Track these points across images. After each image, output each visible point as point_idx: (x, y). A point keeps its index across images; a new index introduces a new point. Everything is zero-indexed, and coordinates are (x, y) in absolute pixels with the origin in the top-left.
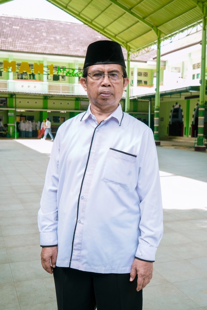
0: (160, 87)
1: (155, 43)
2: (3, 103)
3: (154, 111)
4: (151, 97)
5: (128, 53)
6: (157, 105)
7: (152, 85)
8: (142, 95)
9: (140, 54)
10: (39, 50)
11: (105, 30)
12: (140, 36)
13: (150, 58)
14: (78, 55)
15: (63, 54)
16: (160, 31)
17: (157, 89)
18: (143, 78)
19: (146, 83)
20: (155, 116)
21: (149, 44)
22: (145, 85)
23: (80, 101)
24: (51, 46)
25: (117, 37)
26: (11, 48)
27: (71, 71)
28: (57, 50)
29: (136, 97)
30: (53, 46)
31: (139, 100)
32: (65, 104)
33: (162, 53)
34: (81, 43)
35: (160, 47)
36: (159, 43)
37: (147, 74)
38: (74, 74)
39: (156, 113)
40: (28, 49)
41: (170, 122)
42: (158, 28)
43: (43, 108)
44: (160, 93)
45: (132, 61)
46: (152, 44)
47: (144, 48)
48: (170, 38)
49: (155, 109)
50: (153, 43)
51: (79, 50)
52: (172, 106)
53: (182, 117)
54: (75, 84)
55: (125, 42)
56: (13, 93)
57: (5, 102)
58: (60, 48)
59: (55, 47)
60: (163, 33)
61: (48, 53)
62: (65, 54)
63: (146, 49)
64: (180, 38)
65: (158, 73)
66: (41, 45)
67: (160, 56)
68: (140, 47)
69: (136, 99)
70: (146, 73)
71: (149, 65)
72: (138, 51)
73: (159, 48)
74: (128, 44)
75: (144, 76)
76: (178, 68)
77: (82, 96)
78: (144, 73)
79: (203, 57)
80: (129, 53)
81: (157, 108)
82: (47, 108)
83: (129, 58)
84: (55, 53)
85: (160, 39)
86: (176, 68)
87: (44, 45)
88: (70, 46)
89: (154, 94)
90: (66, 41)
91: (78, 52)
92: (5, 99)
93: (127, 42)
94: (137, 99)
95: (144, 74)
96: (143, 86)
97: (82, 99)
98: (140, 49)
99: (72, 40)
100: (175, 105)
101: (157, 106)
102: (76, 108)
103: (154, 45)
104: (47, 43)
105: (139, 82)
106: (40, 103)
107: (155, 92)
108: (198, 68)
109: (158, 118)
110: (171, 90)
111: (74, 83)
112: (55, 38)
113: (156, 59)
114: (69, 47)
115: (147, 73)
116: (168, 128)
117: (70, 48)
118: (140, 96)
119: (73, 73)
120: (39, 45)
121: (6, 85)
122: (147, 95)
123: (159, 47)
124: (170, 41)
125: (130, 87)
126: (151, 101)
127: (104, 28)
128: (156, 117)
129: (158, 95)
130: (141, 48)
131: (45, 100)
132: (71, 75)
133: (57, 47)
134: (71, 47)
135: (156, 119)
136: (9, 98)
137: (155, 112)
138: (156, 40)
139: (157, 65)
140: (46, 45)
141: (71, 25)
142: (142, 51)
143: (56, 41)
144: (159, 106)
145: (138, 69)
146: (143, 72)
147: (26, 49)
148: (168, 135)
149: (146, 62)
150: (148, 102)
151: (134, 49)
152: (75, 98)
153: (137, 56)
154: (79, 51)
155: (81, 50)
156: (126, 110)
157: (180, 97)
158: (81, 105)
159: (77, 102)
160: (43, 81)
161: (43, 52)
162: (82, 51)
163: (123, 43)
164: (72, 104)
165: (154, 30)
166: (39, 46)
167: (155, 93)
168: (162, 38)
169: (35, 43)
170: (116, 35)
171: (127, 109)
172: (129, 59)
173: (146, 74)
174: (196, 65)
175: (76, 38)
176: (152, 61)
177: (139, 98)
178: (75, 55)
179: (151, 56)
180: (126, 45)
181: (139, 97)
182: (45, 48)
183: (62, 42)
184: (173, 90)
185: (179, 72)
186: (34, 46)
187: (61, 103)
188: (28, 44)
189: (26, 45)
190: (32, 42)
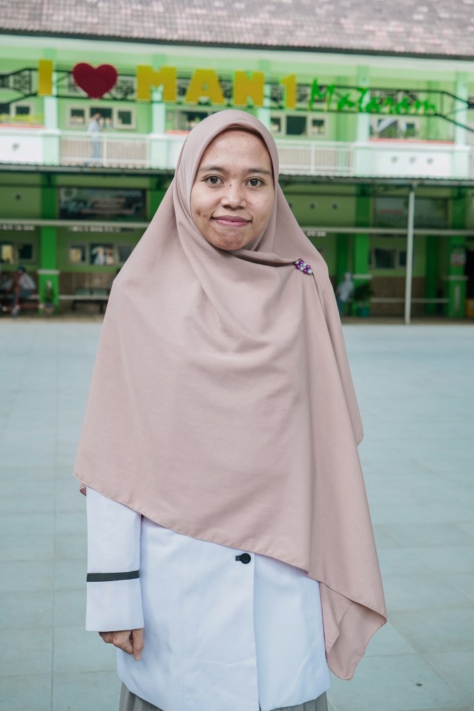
2: (134, 206)
10: (246, 36)
14: (370, 49)
15: (323, 46)
23: (371, 200)
24: (284, 22)
26: (161, 33)
27: (354, 96)
28: (303, 34)
30: (290, 23)
32: (323, 207)
34: (380, 11)
38: (364, 105)
40: (213, 34)
51: (373, 33)
54: (356, 144)
56: (165, 172)
57: (140, 205)
58: (311, 29)
59: (296, 26)
61: (274, 43)
62: (328, 46)
66: (253, 20)
77: (384, 178)
84: (296, 43)
87: (263, 21)
88: (343, 21)
90: (331, 7)
91: (370, 37)
92: (138, 194)
97: (382, 189)
99: (348, 4)
104: (273, 14)
111: (354, 139)
114: (340, 24)
117: (345, 26)
119: (360, 101)
120: (248, 20)
121: (143, 150)
132: (353, 109)
133: (302, 26)
134: (348, 24)
136: (151, 190)
140: (268, 21)
143: (299, 6)
147: (208, 33)
152: (357, 185)
154: (374, 35)
155: (381, 31)
158: (375, 210)
159: (363, 200)
161: (258, 42)
162: (384, 34)
164: (348, 207)
166: (246, 23)
169: (235, 15)
178: (360, 48)
182: (267, 31)
183: (318, 11)
186: (232, 25)
187: (312, 206)
188: (213, 20)
189: (207, 23)
190: (225, 13)
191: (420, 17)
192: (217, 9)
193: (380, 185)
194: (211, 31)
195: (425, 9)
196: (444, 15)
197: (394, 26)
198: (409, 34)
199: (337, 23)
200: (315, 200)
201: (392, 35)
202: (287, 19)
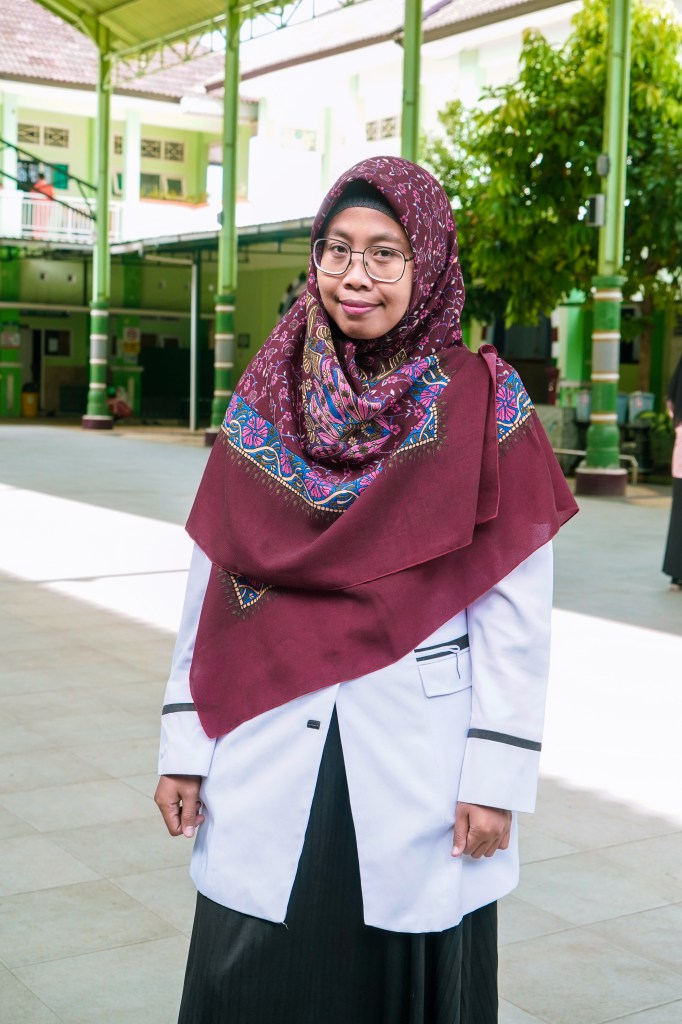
0: (239, 207)
1: (216, 26)
3: (214, 306)
4: (201, 250)
5: (102, 56)
6: (227, 283)
7: (200, 199)
8: (161, 237)
9: (154, 65)
13: (192, 85)
17: (227, 216)
18: (164, 168)
19: (175, 186)
20: (219, 326)
21: (191, 28)
22: (175, 197)
29: (136, 247)
31: (149, 257)
33: (244, 69)
35: (239, 42)
36: (234, 26)
37: (181, 152)
39: (224, 313)
44: (237, 233)
45: (119, 91)
46: (206, 27)
47: (168, 42)
48: (278, 10)
49: (216, 298)
50: (208, 22)
52: (286, 286)
55: (89, 10)
63: (180, 46)
64: (316, 14)
65: (229, 150)
67: (239, 78)
68: (153, 38)
69: (136, 252)
70: (175, 145)
71: (189, 113)
72: (143, 51)
73: (232, 46)
74: (104, 20)
75: (166, 158)
76: (309, 132)
78: (169, 147)
79: (410, 98)
80: (106, 58)
81: (227, 292)
83: (106, 80)
85: (236, 10)
86: (299, 134)
89: (213, 235)
93: (99, 12)
94: (141, 252)
95: (167, 151)
96: (164, 199)
98: (153, 47)
100: (296, 282)
101: (225, 287)
103: (212, 31)
105: (149, 181)
107: (219, 227)
108: (389, 136)
109: (229, 337)
110: (283, 222)
113: (221, 92)
115: (182, 146)
118: (155, 243)
122: (184, 239)
123: (234, 45)
124: (277, 20)
125: (112, 202)
126: (198, 262)
128: (224, 332)
129: (232, 239)
130: (158, 40)
135: (224, 340)
137: (219, 308)
138: (221, 13)
139: (225, 116)
142: (162, 51)
144: (235, 284)
145: (144, 127)
146: (163, 139)
150: (189, 267)
151: (130, 45)
153: (141, 74)
156: (95, 299)
163: (81, 13)
167: (217, 232)
168: (243, 5)
171: (99, 295)
172: (109, 82)
173: (175, 152)
174: (379, 126)
176: (199, 95)
177: (149, 250)
179: (197, 76)
180: (93, 24)
181: (153, 246)
184: (289, 222)
185: (312, 149)
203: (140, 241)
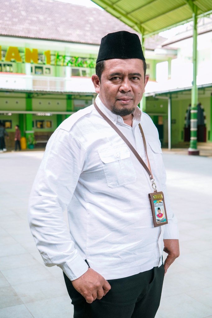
6: (195, 103)
11: (115, 6)
12: (164, 13)
13: (157, 46)
16: (197, 6)
17: (194, 83)
20: (192, 117)
23: (72, 101)
24: (35, 28)
25: (129, 16)
28: (44, 33)
29: (153, 94)
31: (157, 97)
32: (53, 104)
34: (72, 25)
39: (194, 113)
41: (185, 125)
42: (195, 3)
43: (27, 110)
49: (191, 108)
51: (71, 34)
53: (205, 118)
54: (66, 78)
55: (138, 22)
58: (47, 31)
59: (40, 30)
60: (199, 9)
61: (33, 36)
62: (55, 39)
66: (22, 26)
69: (152, 96)
73: (196, 28)
74: (143, 25)
82: (31, 110)
84: (42, 37)
87: (27, 27)
88: (58, 28)
90: (53, 23)
93: (142, 23)
94: (154, 96)
97: (78, 97)
99: (59, 22)
101: (194, 105)
102: (69, 108)
106: (23, 103)
109: (196, 120)
112: (37, 18)
116: (182, 132)
126: (171, 98)
127: (113, 3)
128: (194, 119)
129: (196, 89)
131: (29, 99)
133: (43, 30)
134: (61, 29)
135: (194, 121)
137: (192, 111)
140: (29, 27)
141: (53, 3)
143: (39, 22)
147: (4, 31)
148: (183, 141)
149: (153, 50)
150: (167, 100)
151: (150, 32)
152: (67, 96)
155: (74, 33)
157: (204, 93)
158: (74, 105)
159: (69, 101)
160: (25, 74)
162: (76, 35)
163: (136, 24)
164: (63, 104)
165: (190, 4)
166: (20, 27)
168: (199, 15)
169: (14, 24)
170: (128, 13)
175: (64, 19)
176: (160, 48)
177: (156, 95)
180: (140, 26)
182: (29, 31)
186: (14, 28)
187: (49, 103)
188: (6, 25)
189: (3, 26)
190: (10, 23)
191: (88, 29)
192: (6, 20)
193: (77, 95)
194: (6, 30)
195: (89, 25)
196: (97, 28)
197: (78, 32)
198: (85, 35)
199: (56, 29)
200: (50, 101)
201: (79, 35)
202: (36, 26)
203: (154, 92)
